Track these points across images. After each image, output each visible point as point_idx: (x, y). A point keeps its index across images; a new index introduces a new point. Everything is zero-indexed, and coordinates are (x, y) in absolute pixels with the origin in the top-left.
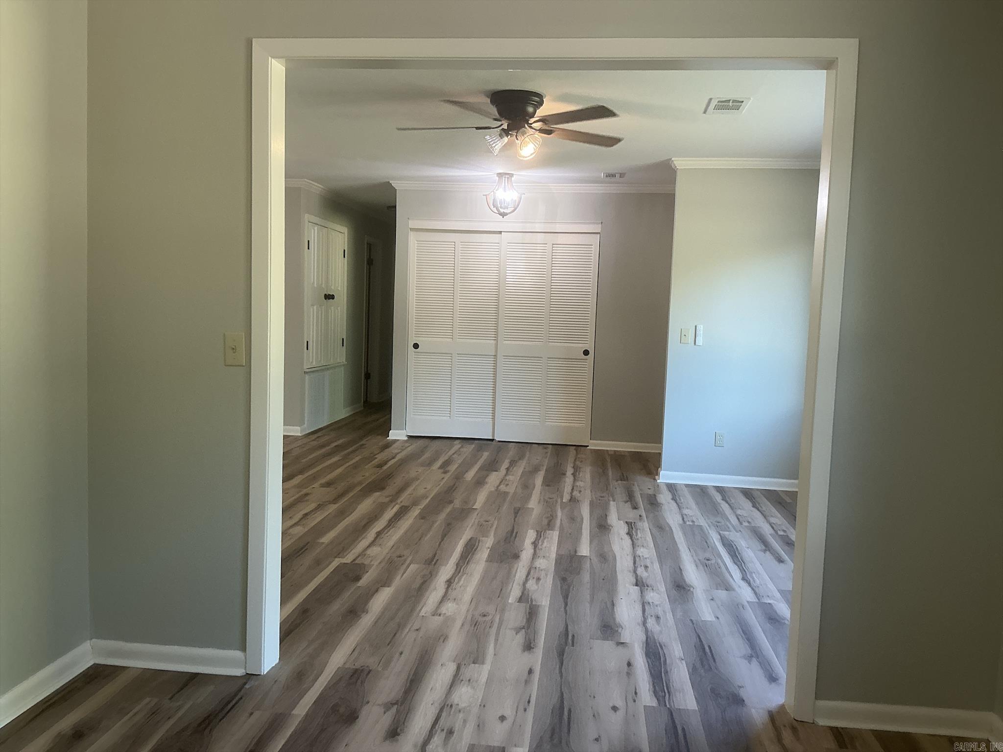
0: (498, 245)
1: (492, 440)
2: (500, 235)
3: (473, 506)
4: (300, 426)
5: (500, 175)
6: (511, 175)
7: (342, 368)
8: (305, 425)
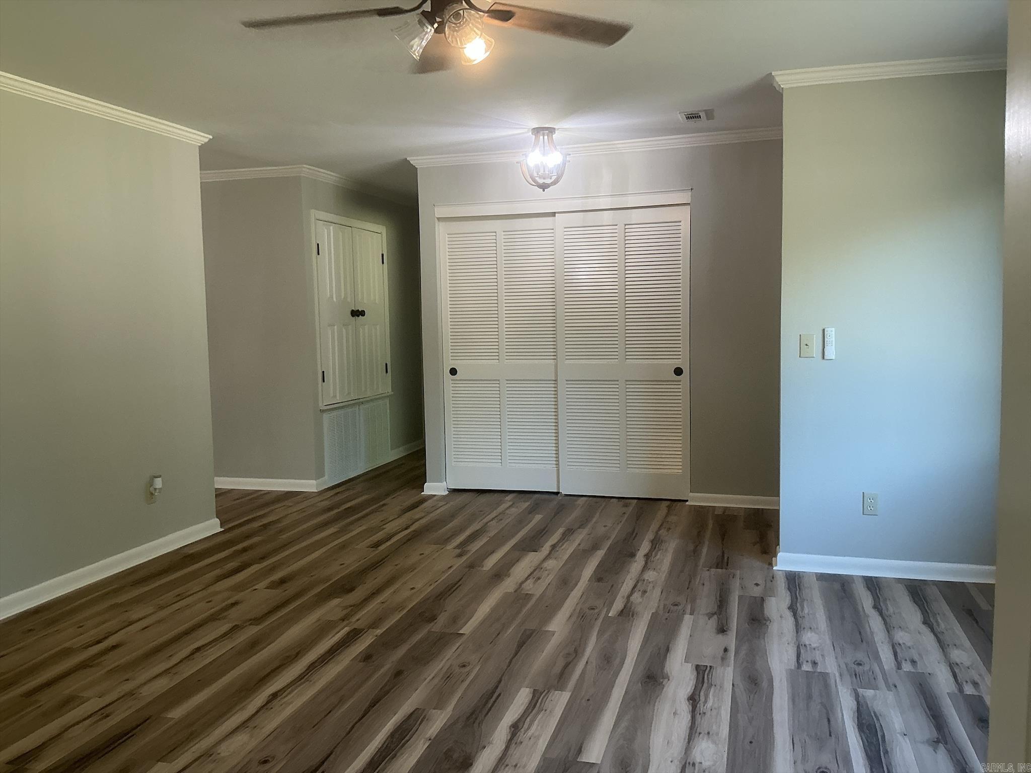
0: (552, 231)
1: (557, 493)
2: (554, 218)
3: (459, 631)
4: (316, 480)
5: (537, 131)
6: (551, 130)
7: (387, 401)
8: (326, 477)
